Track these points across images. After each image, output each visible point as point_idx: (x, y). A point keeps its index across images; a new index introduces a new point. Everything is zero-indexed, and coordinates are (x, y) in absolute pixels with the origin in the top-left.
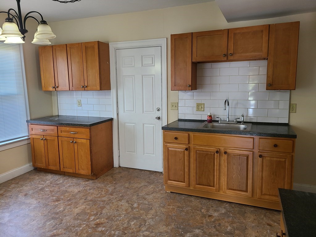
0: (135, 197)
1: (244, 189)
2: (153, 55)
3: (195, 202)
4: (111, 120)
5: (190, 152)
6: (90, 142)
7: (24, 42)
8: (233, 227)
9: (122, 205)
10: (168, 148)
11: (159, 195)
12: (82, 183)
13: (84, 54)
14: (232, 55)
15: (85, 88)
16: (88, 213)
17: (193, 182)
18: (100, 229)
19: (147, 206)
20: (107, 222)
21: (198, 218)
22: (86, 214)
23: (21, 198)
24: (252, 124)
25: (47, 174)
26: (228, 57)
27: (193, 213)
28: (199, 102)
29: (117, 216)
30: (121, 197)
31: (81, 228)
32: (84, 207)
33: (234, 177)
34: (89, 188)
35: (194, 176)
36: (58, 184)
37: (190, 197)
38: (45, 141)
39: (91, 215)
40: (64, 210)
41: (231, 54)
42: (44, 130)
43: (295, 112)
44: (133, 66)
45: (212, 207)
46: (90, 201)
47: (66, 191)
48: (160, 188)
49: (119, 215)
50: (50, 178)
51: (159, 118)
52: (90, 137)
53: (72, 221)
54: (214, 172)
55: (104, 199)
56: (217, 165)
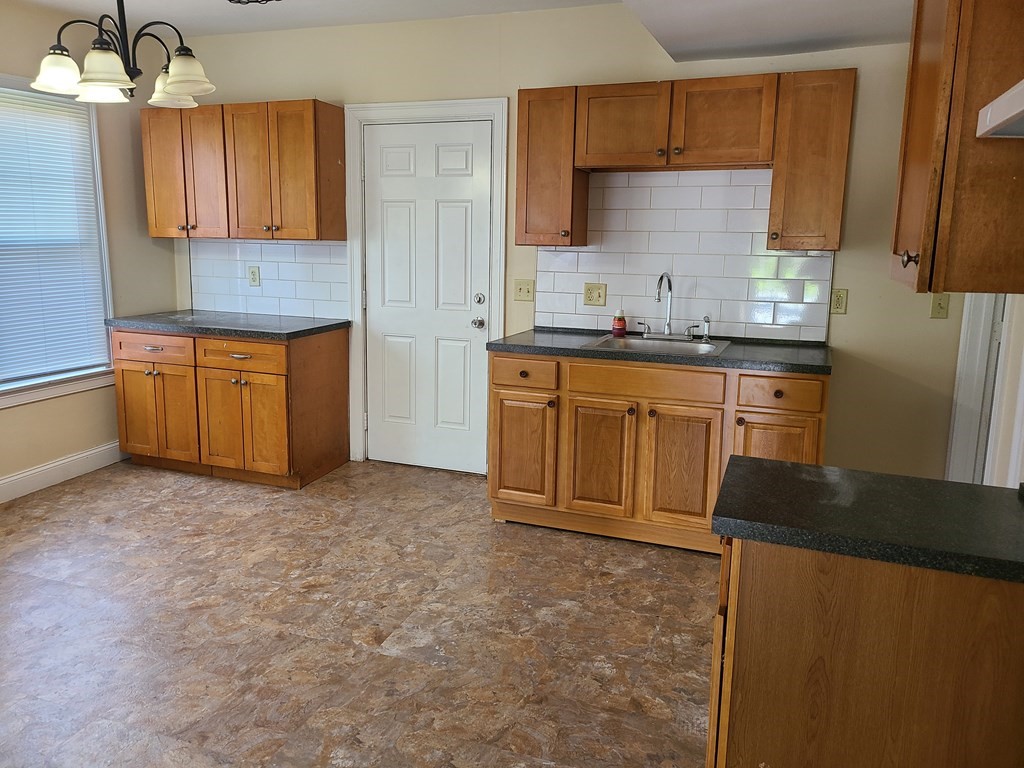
0: (409, 532)
1: (698, 509)
2: (468, 144)
3: (568, 544)
4: (347, 325)
5: (560, 411)
6: (287, 384)
7: (127, 100)
8: (661, 599)
9: (374, 547)
10: (502, 400)
11: (473, 527)
12: (264, 496)
13: (273, 135)
14: (681, 151)
15: (273, 232)
16: (285, 563)
17: (565, 492)
18: (317, 596)
19: (440, 550)
20: (336, 583)
21: (573, 578)
22: (277, 563)
23: (96, 526)
24: (732, 342)
25: (162, 473)
26: (670, 158)
27: (562, 567)
28: (593, 280)
29: (362, 571)
30: (371, 529)
31: (267, 594)
32: (271, 549)
33: (672, 477)
34: (282, 508)
35: (569, 475)
36: (195, 498)
37: (558, 533)
38: (159, 379)
39: (293, 567)
40: (219, 555)
41: (677, 149)
42: (155, 349)
43: (843, 311)
44: (411, 175)
45: (613, 555)
46: (287, 537)
47: (221, 513)
48: (478, 512)
49: (368, 569)
50: (170, 482)
51: (481, 324)
52: (289, 369)
53: (242, 578)
54: (621, 466)
55: (325, 533)
56: (629, 447)
